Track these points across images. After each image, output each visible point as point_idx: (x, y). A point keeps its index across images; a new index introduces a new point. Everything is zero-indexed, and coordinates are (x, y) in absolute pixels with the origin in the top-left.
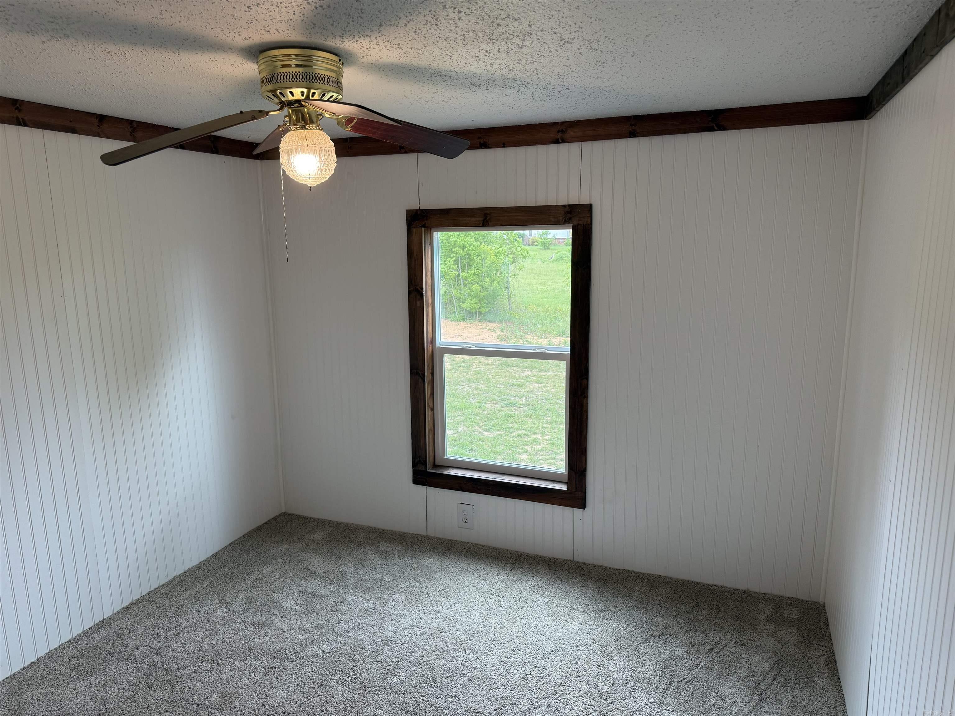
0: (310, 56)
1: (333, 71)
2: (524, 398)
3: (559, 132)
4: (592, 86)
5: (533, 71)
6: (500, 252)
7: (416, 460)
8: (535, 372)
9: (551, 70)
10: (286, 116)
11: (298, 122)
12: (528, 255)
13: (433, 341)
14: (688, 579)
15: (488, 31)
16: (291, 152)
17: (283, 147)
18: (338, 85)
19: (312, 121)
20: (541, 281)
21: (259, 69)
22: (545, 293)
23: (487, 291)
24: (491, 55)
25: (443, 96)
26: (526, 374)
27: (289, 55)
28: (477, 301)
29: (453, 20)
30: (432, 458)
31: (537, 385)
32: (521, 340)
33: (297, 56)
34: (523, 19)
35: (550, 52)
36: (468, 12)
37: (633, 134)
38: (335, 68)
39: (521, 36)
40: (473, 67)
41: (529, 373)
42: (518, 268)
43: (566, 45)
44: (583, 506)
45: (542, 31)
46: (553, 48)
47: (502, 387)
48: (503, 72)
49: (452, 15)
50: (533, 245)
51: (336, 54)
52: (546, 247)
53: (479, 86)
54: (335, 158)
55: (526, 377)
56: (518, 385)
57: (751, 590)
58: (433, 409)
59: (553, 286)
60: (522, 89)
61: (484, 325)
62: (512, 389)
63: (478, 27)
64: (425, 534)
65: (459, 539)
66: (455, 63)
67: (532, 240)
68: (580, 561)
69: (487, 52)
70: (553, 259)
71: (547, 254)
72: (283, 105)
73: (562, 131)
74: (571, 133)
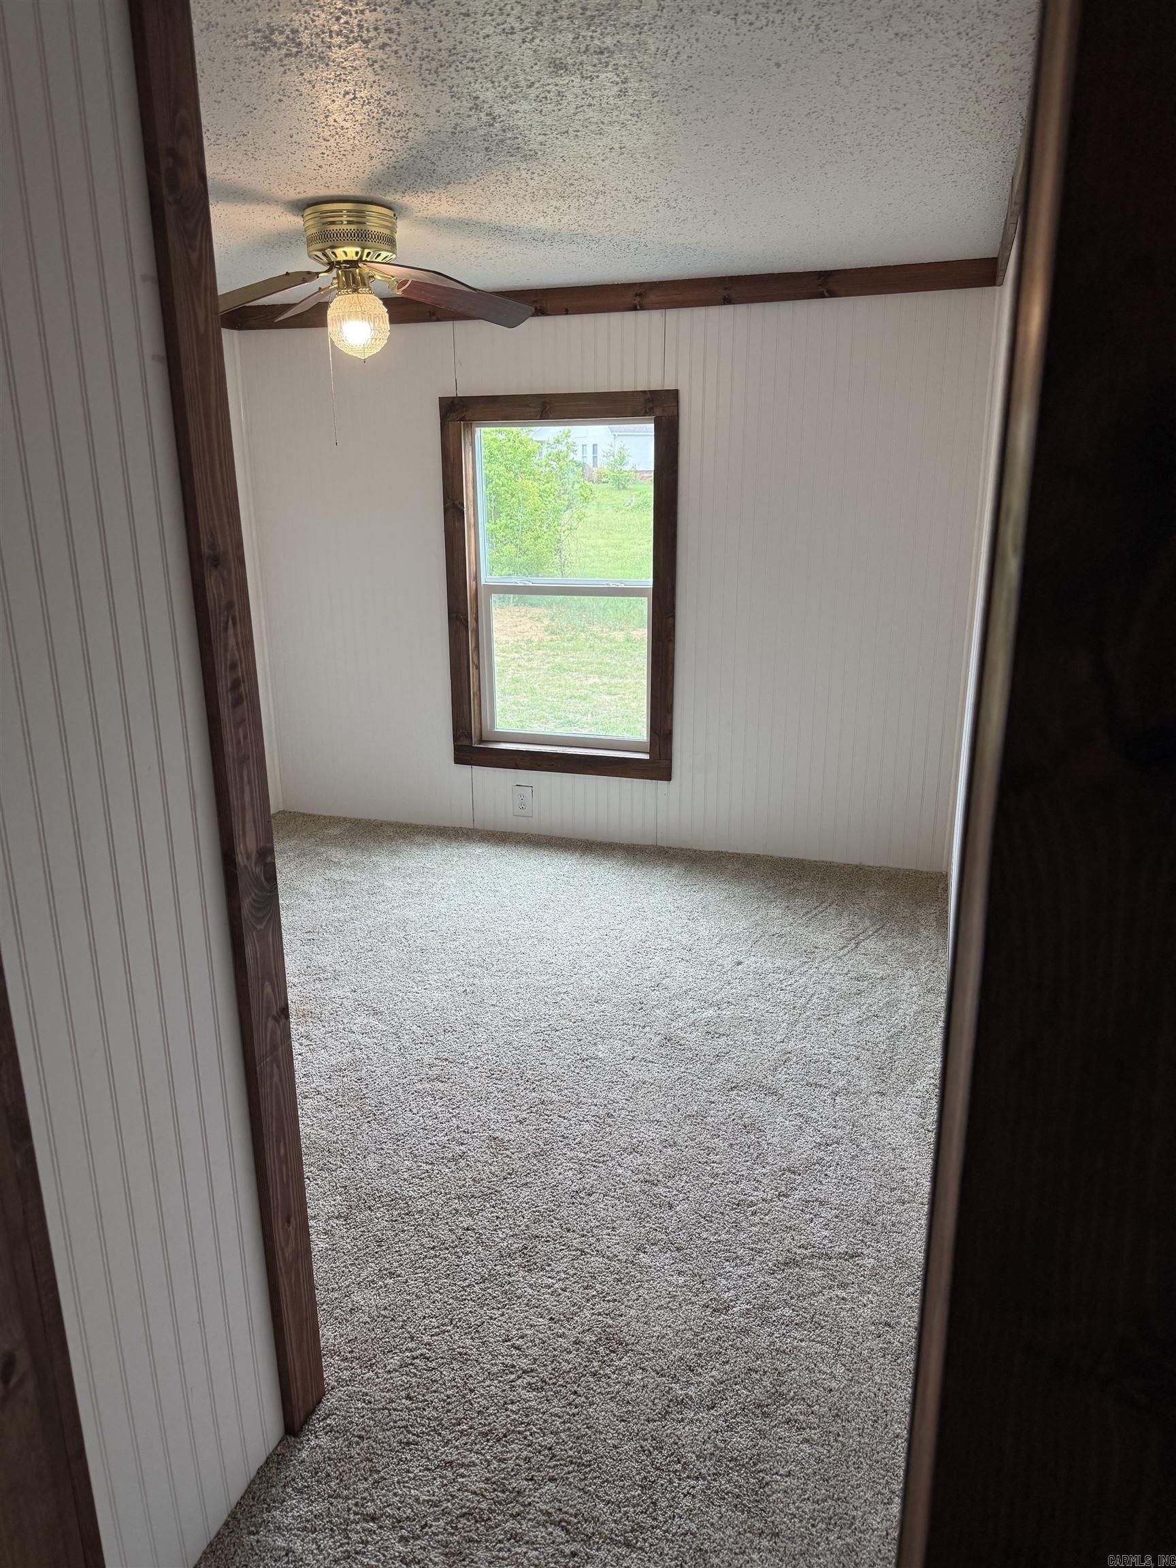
0: (363, 212)
1: (386, 227)
2: (589, 715)
3: (636, 295)
4: (673, 242)
5: (606, 228)
6: (548, 490)
7: (459, 733)
8: (605, 679)
9: (626, 226)
10: (334, 278)
11: (348, 286)
12: (592, 496)
13: (476, 577)
14: (791, 856)
15: (560, 190)
16: (340, 319)
17: (331, 313)
18: (391, 242)
19: (364, 285)
20: (612, 541)
21: (306, 226)
22: (619, 561)
23: (527, 555)
24: (561, 211)
25: (497, 252)
26: (591, 681)
27: (341, 211)
28: (511, 572)
29: (525, 179)
30: (477, 730)
31: (608, 698)
32: (582, 634)
33: (348, 211)
34: (596, 180)
35: (625, 209)
36: (542, 173)
37: (727, 301)
38: (387, 224)
39: (594, 194)
40: (538, 222)
41: (597, 680)
42: (576, 516)
43: (642, 202)
44: (668, 777)
45: (616, 190)
46: (628, 205)
47: (555, 700)
48: (572, 227)
49: (524, 175)
50: (599, 481)
51: (390, 208)
52: (621, 487)
53: (543, 241)
54: (387, 326)
55: (591, 686)
56: (580, 697)
57: (864, 864)
58: (478, 668)
59: (632, 550)
60: (592, 245)
61: (524, 610)
62: (570, 703)
63: (550, 186)
64: (471, 827)
65: (515, 831)
66: (520, 218)
67: (597, 473)
68: (665, 845)
69: (556, 208)
70: (632, 505)
71: (624, 496)
72: (332, 265)
73: (640, 295)
74: (652, 297)
